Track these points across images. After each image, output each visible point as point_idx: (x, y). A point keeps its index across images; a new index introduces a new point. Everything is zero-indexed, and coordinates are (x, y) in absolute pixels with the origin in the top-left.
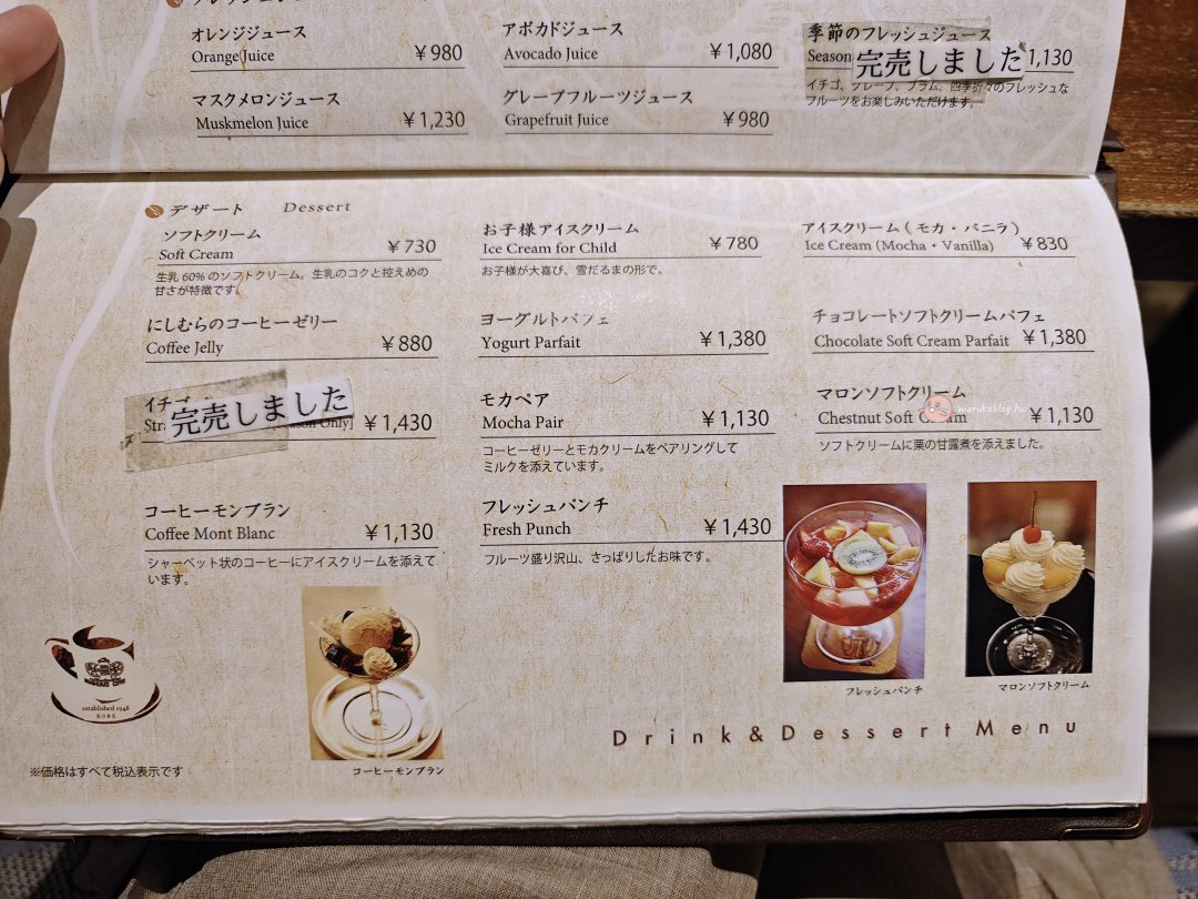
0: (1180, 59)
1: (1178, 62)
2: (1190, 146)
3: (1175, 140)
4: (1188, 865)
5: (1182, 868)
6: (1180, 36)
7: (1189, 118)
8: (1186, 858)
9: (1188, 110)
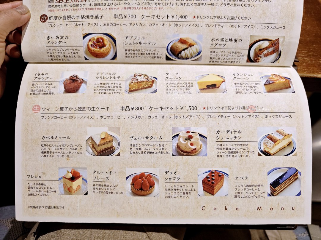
0: (305, 35)
1: (305, 36)
2: (305, 58)
3: (301, 57)
4: (304, 235)
5: (302, 236)
6: (306, 29)
7: (305, 51)
8: (303, 234)
9: (305, 49)
